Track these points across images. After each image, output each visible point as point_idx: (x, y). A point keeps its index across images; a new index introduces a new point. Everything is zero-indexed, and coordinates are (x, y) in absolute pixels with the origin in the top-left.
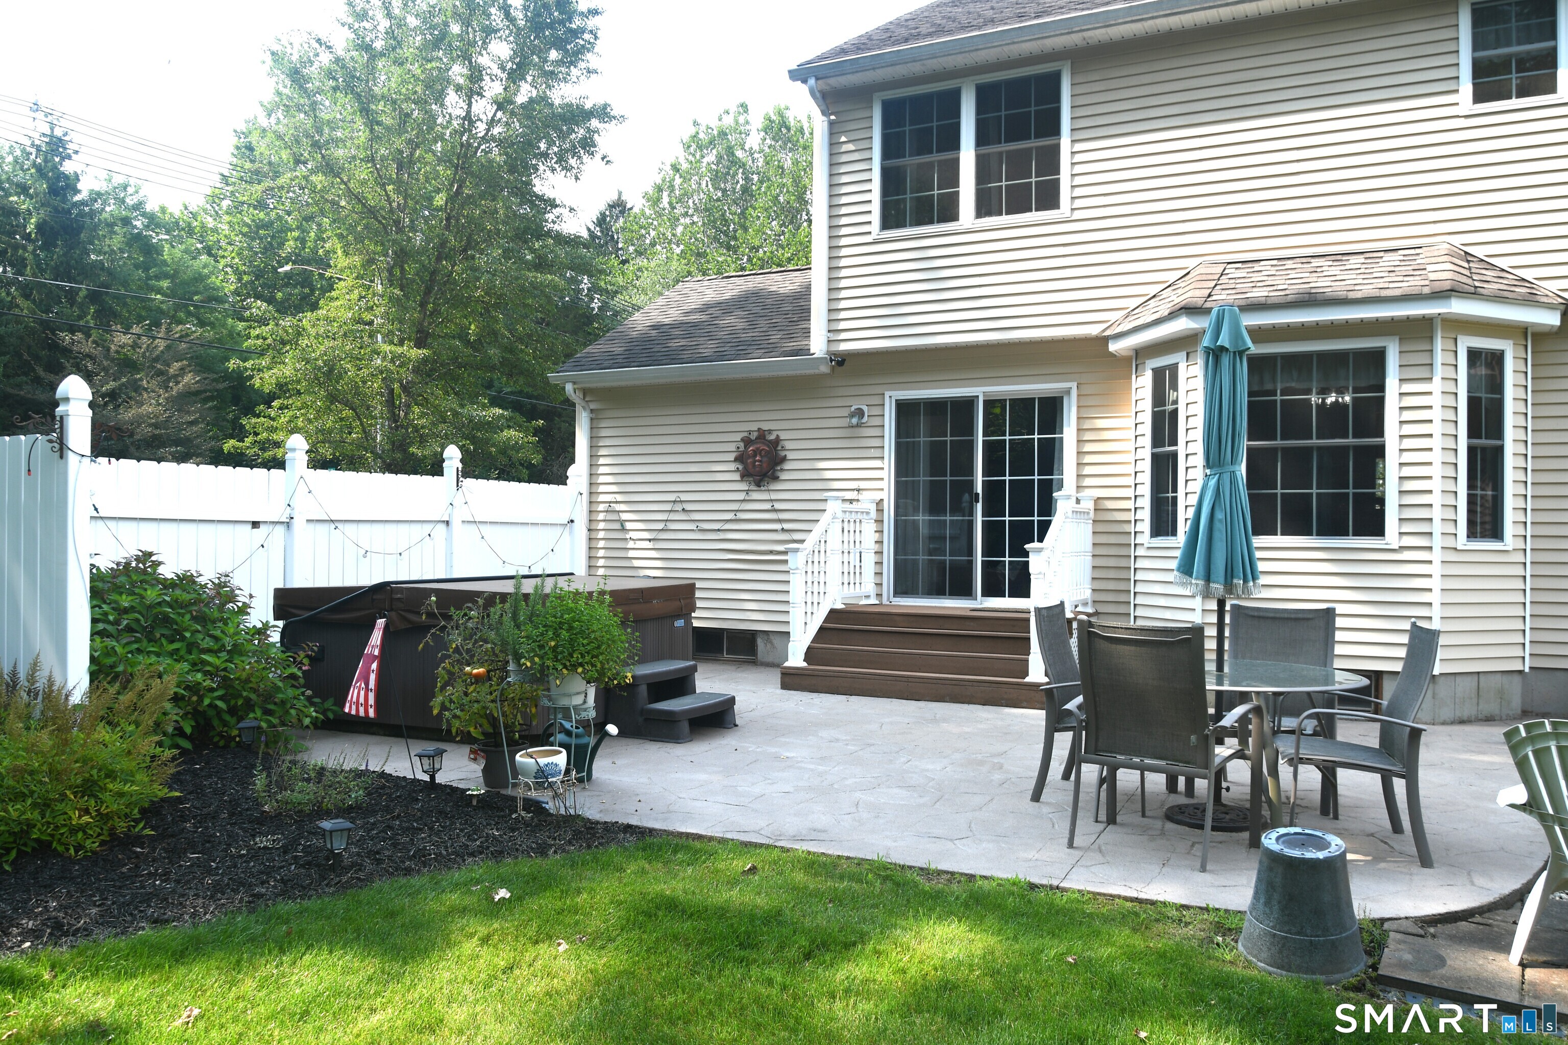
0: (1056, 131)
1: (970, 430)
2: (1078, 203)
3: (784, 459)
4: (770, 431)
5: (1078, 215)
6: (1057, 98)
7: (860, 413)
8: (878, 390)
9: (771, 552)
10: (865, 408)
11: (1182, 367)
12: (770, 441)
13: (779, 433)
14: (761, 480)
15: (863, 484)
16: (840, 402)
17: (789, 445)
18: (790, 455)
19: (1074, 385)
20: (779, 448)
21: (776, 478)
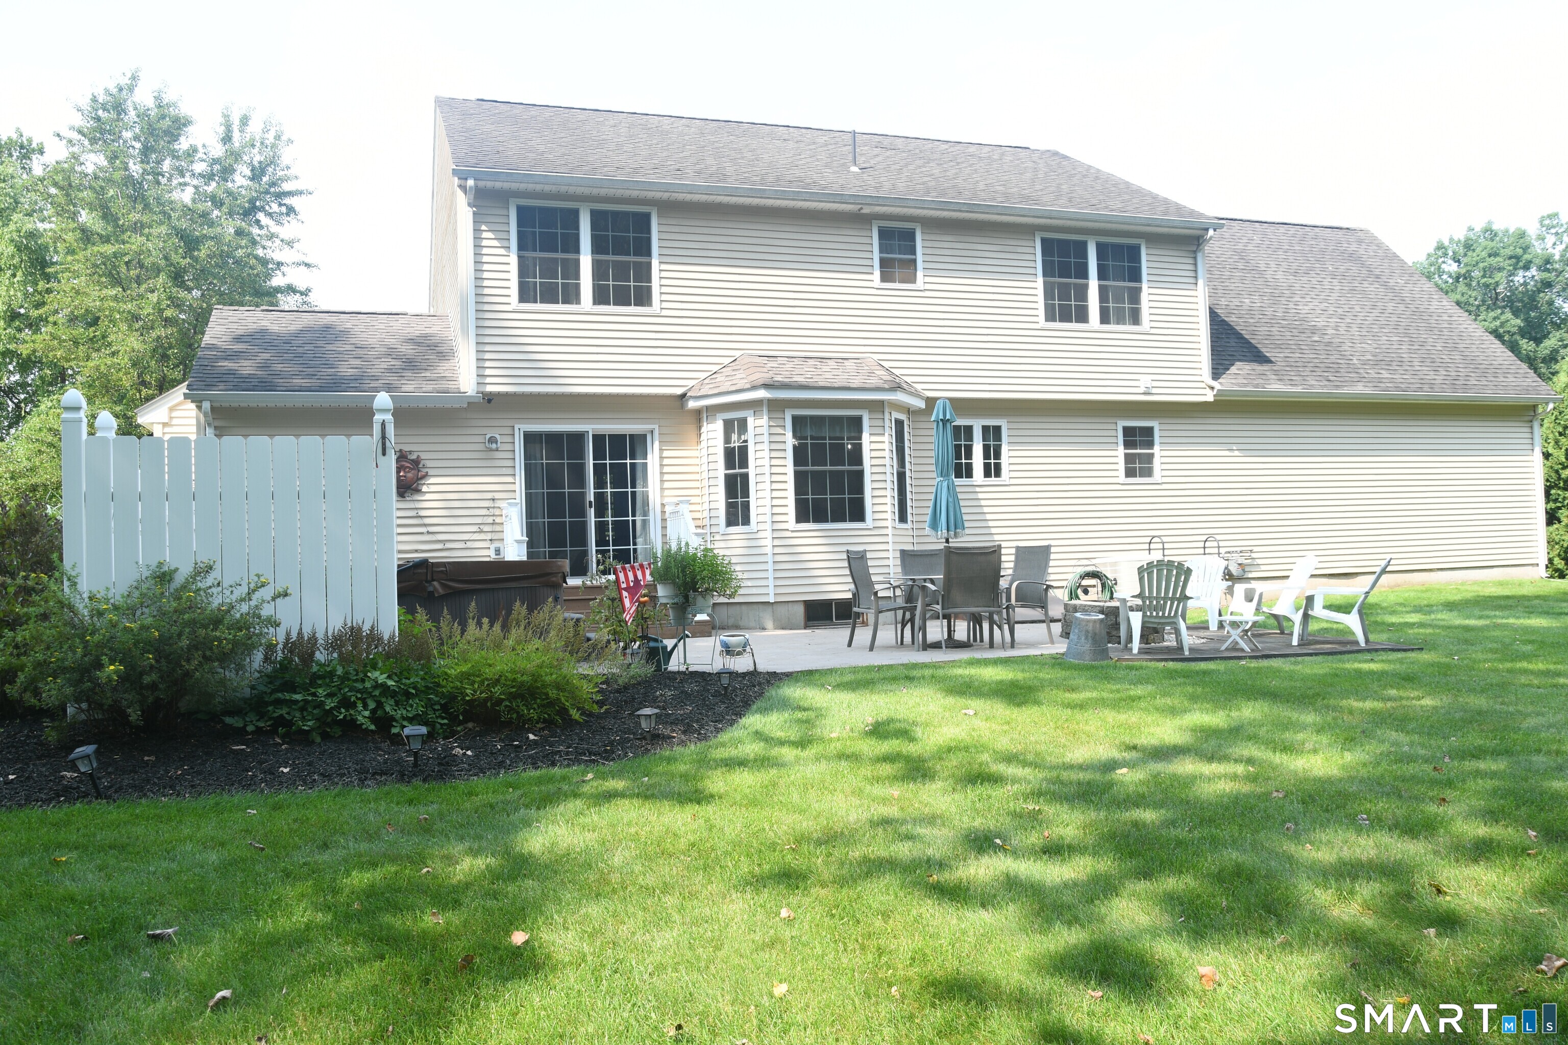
0: (649, 254)
1: (581, 455)
2: (665, 305)
3: (426, 476)
4: (410, 452)
5: (664, 313)
6: (649, 231)
7: (492, 440)
8: (510, 423)
9: (416, 551)
10: (498, 437)
11: (751, 422)
12: (412, 460)
13: (419, 454)
14: (405, 492)
15: (497, 495)
16: (476, 431)
17: (429, 464)
18: (431, 472)
19: (656, 427)
20: (421, 466)
21: (418, 491)
